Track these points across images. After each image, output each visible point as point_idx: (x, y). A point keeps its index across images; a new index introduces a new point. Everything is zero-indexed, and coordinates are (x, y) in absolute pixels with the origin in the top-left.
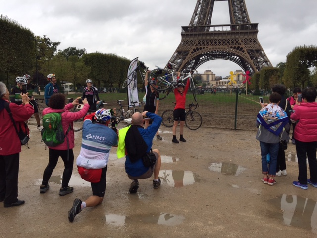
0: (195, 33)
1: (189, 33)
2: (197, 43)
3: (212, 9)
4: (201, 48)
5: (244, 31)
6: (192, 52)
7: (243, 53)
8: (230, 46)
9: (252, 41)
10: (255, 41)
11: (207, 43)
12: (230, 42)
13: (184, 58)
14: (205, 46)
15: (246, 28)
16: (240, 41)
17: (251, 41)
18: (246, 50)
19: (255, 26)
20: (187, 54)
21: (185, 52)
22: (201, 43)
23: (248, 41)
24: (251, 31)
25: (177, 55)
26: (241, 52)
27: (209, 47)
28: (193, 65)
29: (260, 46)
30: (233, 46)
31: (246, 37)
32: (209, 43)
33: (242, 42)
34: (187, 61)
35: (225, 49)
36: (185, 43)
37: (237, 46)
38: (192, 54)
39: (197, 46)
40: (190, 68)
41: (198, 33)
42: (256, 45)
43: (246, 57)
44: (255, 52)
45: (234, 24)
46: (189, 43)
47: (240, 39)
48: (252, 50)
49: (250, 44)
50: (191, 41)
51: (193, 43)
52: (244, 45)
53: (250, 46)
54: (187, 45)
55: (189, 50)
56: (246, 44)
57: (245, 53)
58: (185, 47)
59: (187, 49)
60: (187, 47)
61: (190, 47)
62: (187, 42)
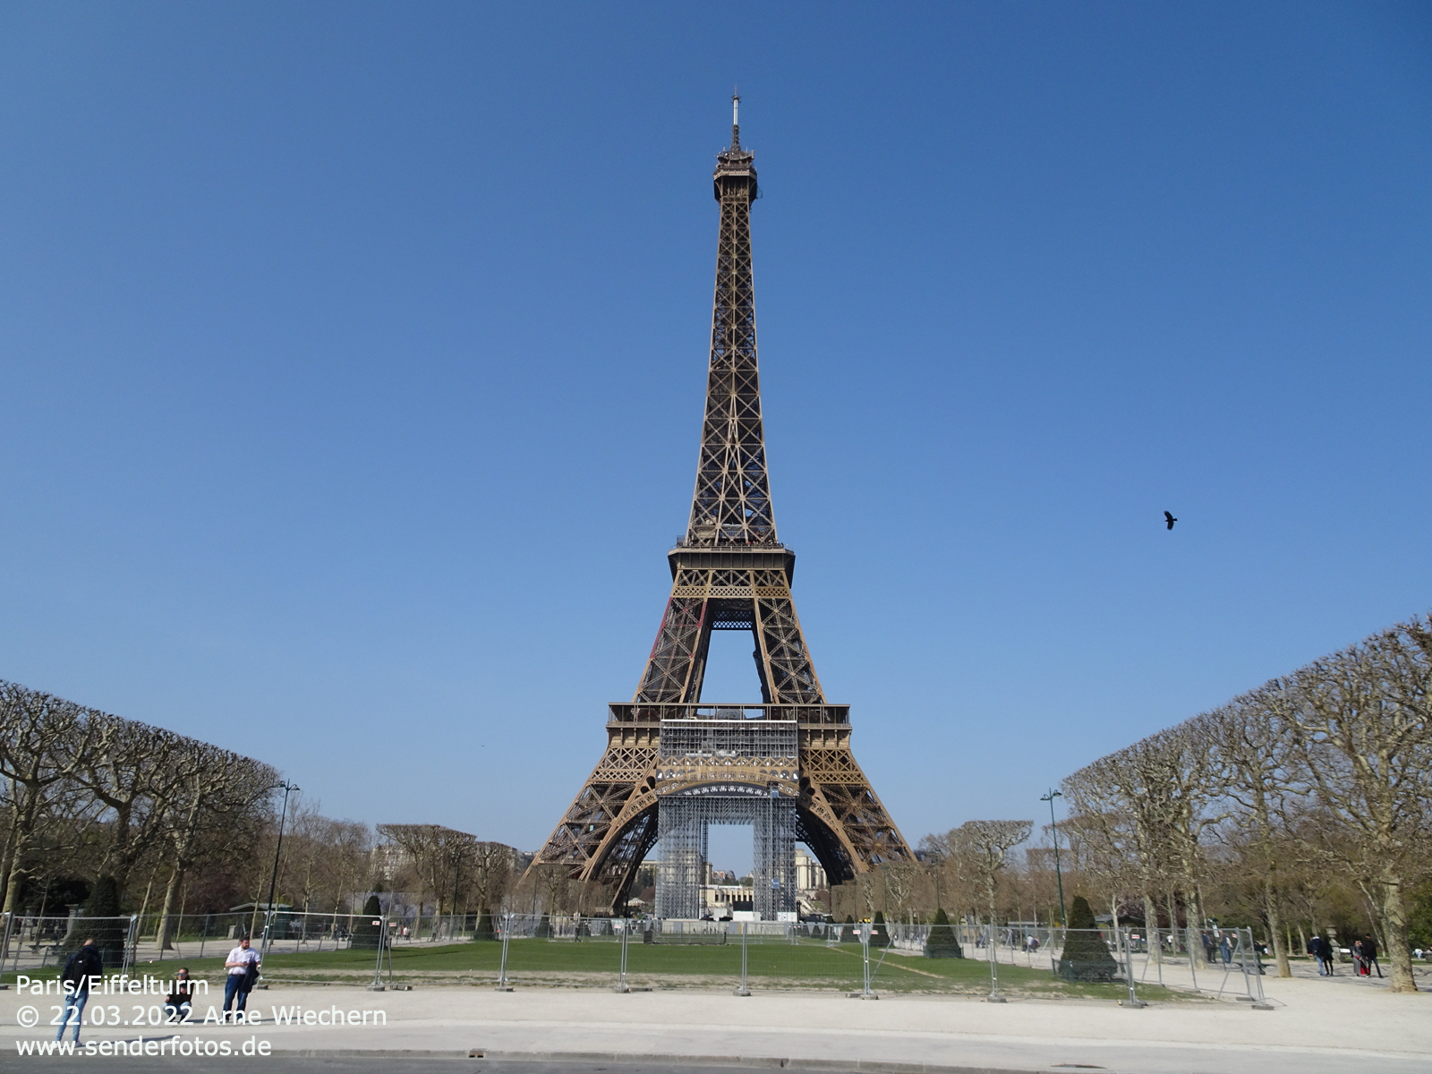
1: (634, 725)
3: (703, 654)
6: (644, 790)
9: (837, 760)
10: (844, 760)
13: (617, 811)
14: (687, 768)
15: (815, 720)
18: (818, 788)
19: (840, 713)
20: (626, 796)
21: (617, 788)
23: (823, 760)
24: (829, 727)
25: (592, 797)
27: (700, 769)
28: (640, 831)
29: (860, 775)
33: (805, 760)
34: (626, 820)
35: (753, 777)
36: (620, 757)
38: (643, 797)
40: (633, 841)
42: (848, 773)
43: (821, 810)
44: (848, 795)
45: (778, 704)
46: (634, 758)
48: (837, 789)
49: (831, 770)
50: (641, 753)
51: (647, 757)
52: (812, 772)
53: (831, 776)
54: (626, 764)
55: (634, 780)
56: (817, 769)
57: (818, 798)
58: (621, 770)
59: (625, 776)
60: (626, 770)
61: (635, 770)
62: (627, 753)
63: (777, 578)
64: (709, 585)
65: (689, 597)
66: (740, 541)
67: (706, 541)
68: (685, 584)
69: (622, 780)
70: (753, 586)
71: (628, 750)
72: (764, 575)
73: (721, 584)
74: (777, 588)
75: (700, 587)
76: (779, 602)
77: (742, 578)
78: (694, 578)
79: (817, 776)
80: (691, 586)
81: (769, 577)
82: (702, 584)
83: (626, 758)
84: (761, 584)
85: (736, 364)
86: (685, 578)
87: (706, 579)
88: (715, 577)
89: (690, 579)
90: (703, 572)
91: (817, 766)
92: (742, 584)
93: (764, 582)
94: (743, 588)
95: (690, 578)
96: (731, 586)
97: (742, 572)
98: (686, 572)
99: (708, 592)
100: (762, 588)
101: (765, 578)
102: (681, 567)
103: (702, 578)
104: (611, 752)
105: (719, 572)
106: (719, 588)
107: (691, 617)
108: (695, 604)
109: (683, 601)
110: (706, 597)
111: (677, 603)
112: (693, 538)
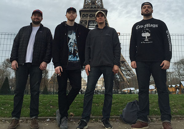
29: (124, 58)
44: (121, 63)
64: (88, 17)
66: (95, 8)
67: (88, 8)
68: (83, 17)
73: (91, 17)
80: (84, 18)
82: (87, 17)
87: (88, 16)
88: (90, 16)
89: (84, 16)
90: (87, 14)
96: (94, 17)
98: (83, 14)
99: (88, 19)
102: (82, 13)
105: (91, 14)
107: (85, 24)
108: (85, 22)
109: (83, 21)
110: (88, 20)
111: (82, 21)
112: (85, 7)
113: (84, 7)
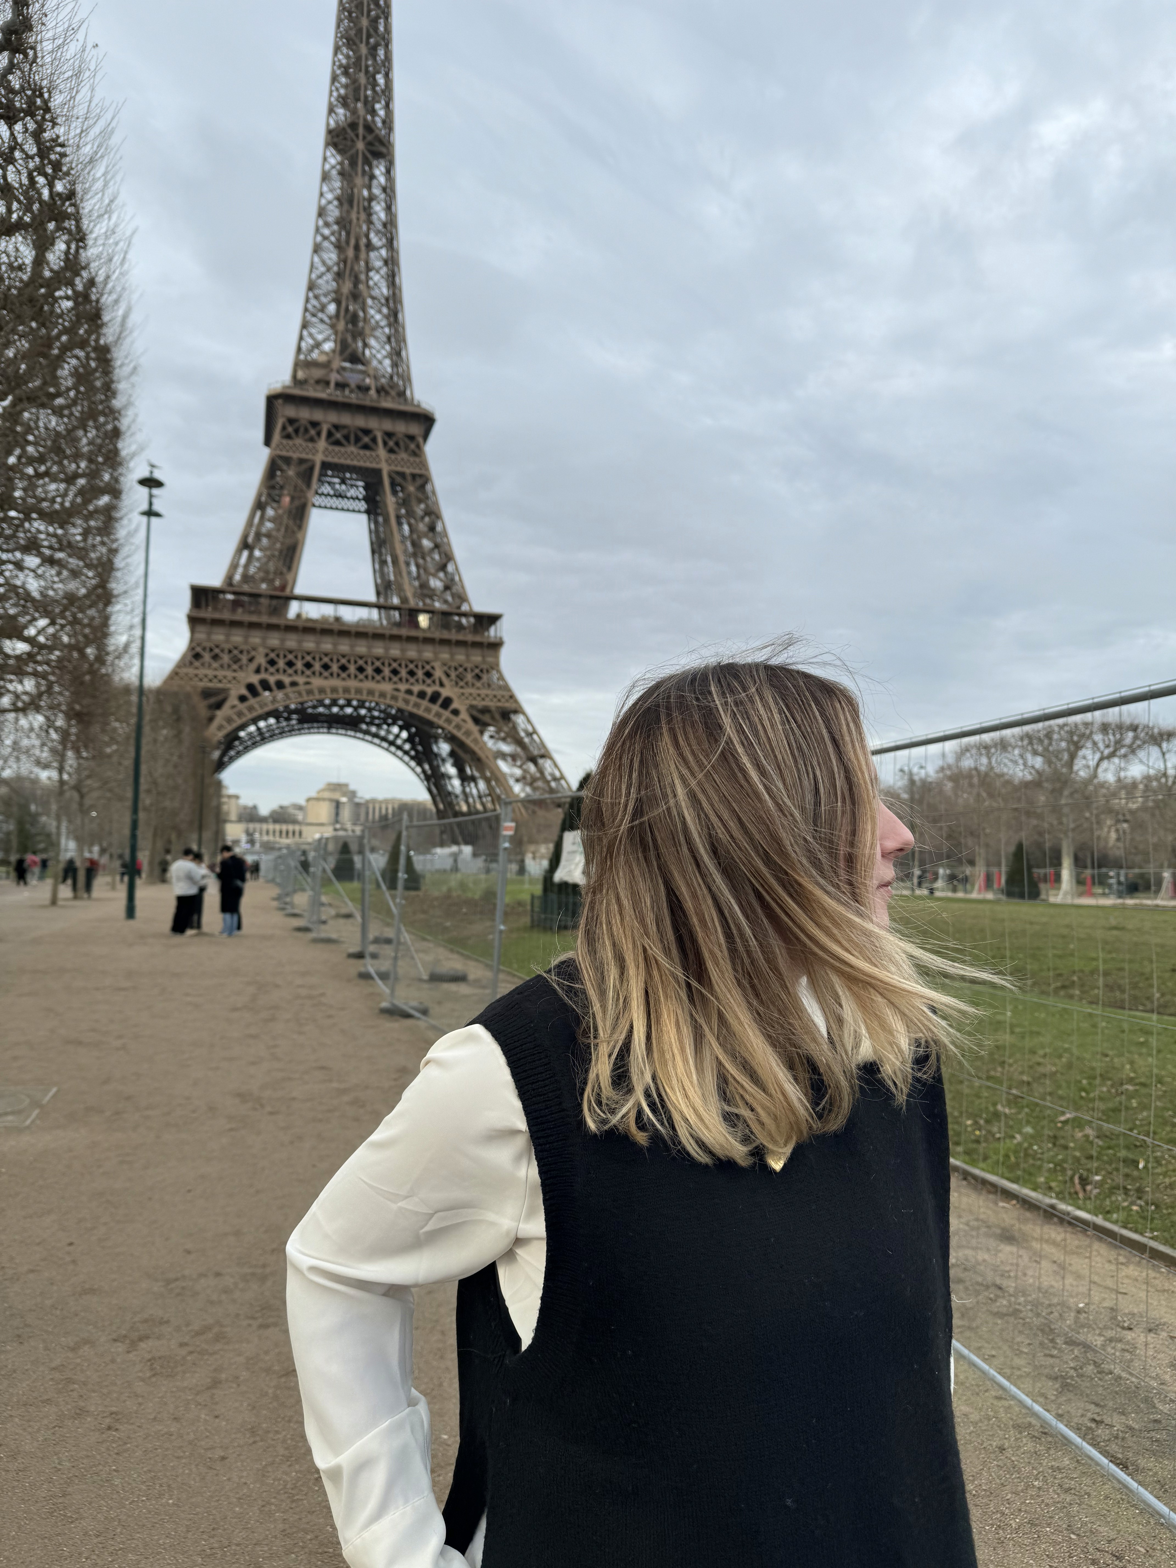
0: (254, 619)
1: (226, 615)
2: (261, 660)
4: (280, 685)
5: (453, 636)
6: (243, 699)
7: (456, 720)
8: (403, 687)
9: (485, 678)
11: (308, 665)
12: (403, 673)
14: (301, 680)
15: (459, 628)
16: (438, 673)
17: (478, 677)
18: (463, 709)
19: (490, 621)
20: (219, 706)
21: (207, 693)
22: (281, 664)
23: (469, 677)
24: (478, 638)
26: (446, 714)
27: (317, 682)
29: (512, 697)
30: (416, 689)
31: (460, 657)
32: (317, 666)
33: (448, 675)
35: (383, 695)
36: (207, 657)
37: (429, 691)
38: (242, 707)
39: (263, 676)
41: (265, 619)
42: (499, 693)
43: (468, 734)
44: (497, 716)
45: (413, 605)
46: (226, 658)
47: (437, 665)
48: (485, 710)
49: (478, 688)
50: (236, 652)
51: (244, 659)
52: (457, 690)
53: (479, 695)
54: (215, 665)
55: (229, 686)
56: (462, 687)
57: (464, 721)
58: (210, 673)
59: (215, 680)
60: (217, 673)
61: (229, 674)
62: (217, 651)
63: (412, 446)
64: (322, 444)
65: (295, 456)
66: (364, 389)
67: (318, 382)
68: (288, 437)
69: (210, 685)
70: (382, 452)
71: (217, 646)
72: (394, 439)
73: (337, 443)
74: (412, 459)
75: (310, 445)
76: (414, 476)
77: (366, 439)
78: (302, 430)
79: (463, 694)
80: (298, 441)
81: (402, 444)
82: (312, 440)
83: (216, 657)
84: (391, 451)
85: (364, 138)
86: (290, 429)
87: (319, 434)
88: (330, 434)
89: (296, 432)
90: (315, 424)
91: (461, 684)
92: (366, 447)
93: (396, 448)
94: (368, 453)
95: (294, 430)
96: (352, 449)
97: (367, 432)
98: (291, 421)
99: (320, 452)
100: (393, 456)
101: (397, 444)
102: (285, 413)
103: (313, 432)
104: (193, 649)
105: (337, 427)
106: (337, 448)
107: (300, 482)
108: (304, 467)
109: (287, 460)
110: (319, 459)
111: (280, 462)
112: (300, 375)
113: (294, 376)
